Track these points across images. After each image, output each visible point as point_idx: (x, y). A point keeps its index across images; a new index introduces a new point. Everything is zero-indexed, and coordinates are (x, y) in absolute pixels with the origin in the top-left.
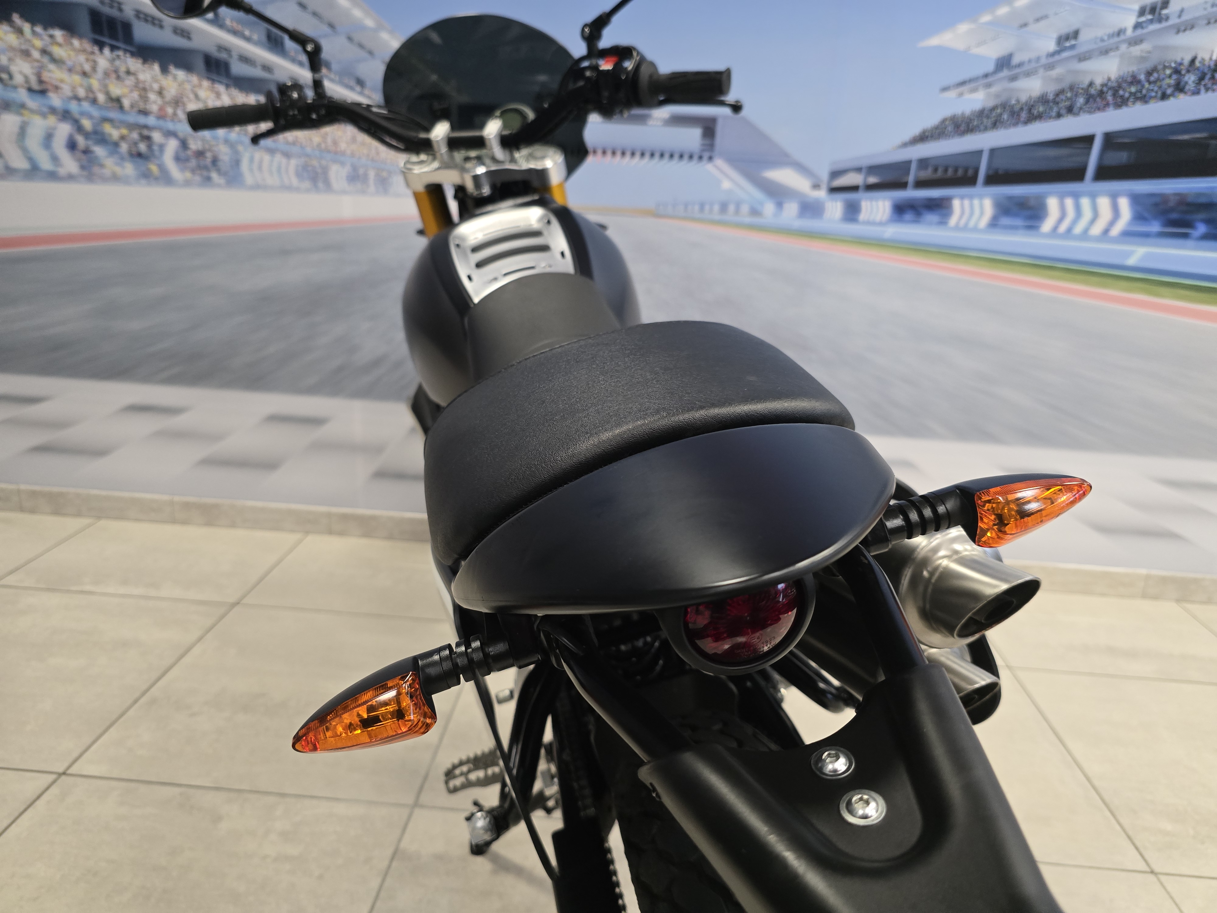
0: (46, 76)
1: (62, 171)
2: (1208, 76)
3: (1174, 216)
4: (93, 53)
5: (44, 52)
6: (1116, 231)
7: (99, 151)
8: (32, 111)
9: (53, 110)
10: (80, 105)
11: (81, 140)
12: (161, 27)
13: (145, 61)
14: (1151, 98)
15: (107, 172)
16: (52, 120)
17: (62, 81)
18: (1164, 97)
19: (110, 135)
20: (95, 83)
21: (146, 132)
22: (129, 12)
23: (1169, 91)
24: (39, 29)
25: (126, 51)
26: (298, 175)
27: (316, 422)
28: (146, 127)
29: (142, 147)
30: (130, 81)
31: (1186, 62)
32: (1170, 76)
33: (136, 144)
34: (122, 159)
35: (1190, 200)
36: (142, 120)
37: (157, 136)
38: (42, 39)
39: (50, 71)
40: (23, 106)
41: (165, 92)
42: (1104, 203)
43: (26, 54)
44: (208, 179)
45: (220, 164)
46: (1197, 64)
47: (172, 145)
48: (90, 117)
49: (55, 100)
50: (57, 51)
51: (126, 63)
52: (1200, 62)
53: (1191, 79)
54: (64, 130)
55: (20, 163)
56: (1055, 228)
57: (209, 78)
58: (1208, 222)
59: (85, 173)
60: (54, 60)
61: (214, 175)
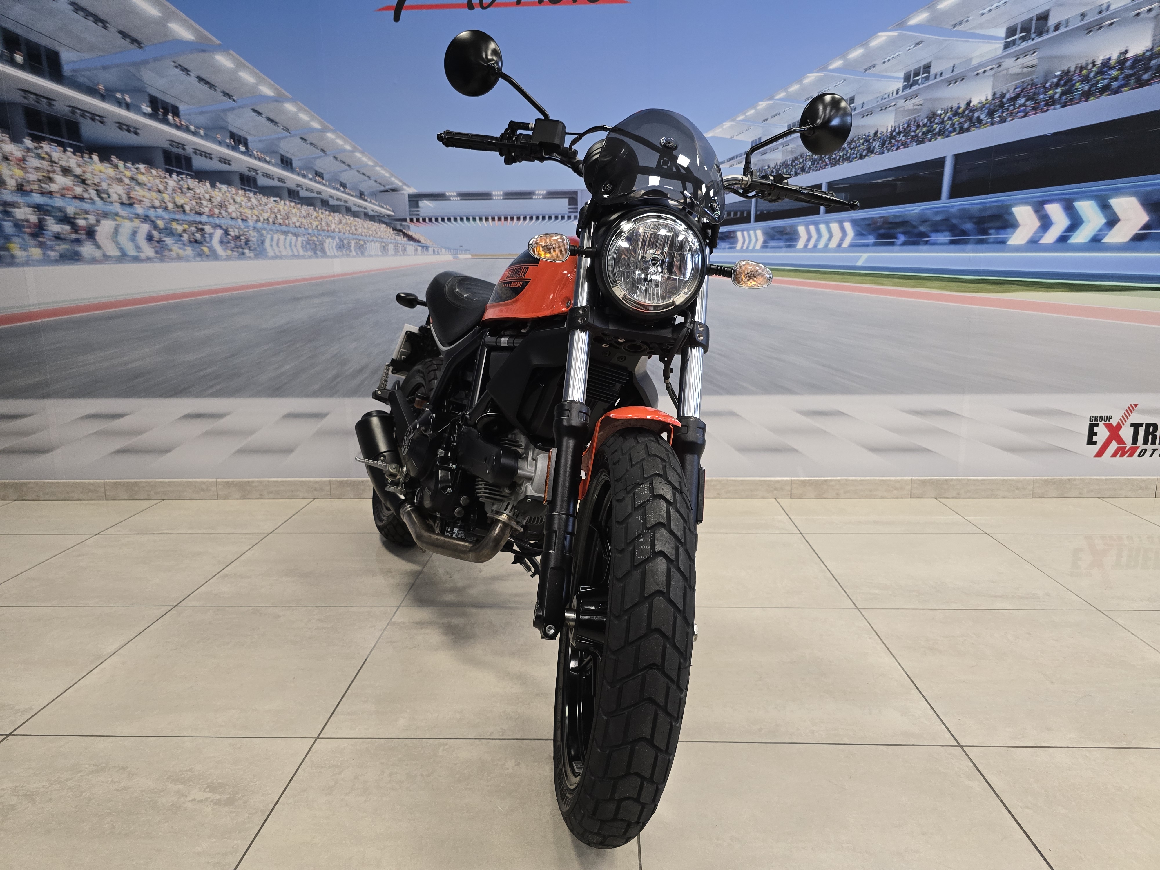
0: (133, 194)
1: (142, 256)
2: (887, 142)
3: (882, 231)
4: (165, 177)
5: (132, 179)
6: (845, 244)
7: (168, 240)
8: (123, 217)
9: (137, 216)
10: (156, 211)
11: (156, 234)
12: (211, 158)
13: (200, 181)
14: (853, 158)
15: (173, 254)
16: (137, 222)
17: (144, 197)
18: (862, 157)
19: (176, 229)
20: (166, 197)
21: (200, 226)
22: (189, 150)
23: (864, 153)
24: (129, 165)
25: (187, 175)
26: (302, 247)
27: (319, 416)
28: (200, 223)
29: (198, 236)
30: (190, 194)
31: (872, 134)
32: (863, 144)
33: (193, 234)
34: (184, 245)
35: (890, 220)
36: (198, 218)
37: (208, 229)
38: (131, 171)
39: (135, 191)
40: (117, 214)
41: (213, 200)
42: (835, 227)
43: (120, 181)
44: (243, 253)
45: (250, 243)
46: (879, 135)
47: (219, 233)
48: (163, 219)
49: (139, 209)
50: (141, 178)
51: (187, 182)
52: (880, 134)
53: (877, 144)
54: (145, 228)
55: (114, 252)
56: (806, 246)
57: (242, 189)
58: (904, 233)
59: (159, 255)
60: (139, 184)
61: (246, 251)
